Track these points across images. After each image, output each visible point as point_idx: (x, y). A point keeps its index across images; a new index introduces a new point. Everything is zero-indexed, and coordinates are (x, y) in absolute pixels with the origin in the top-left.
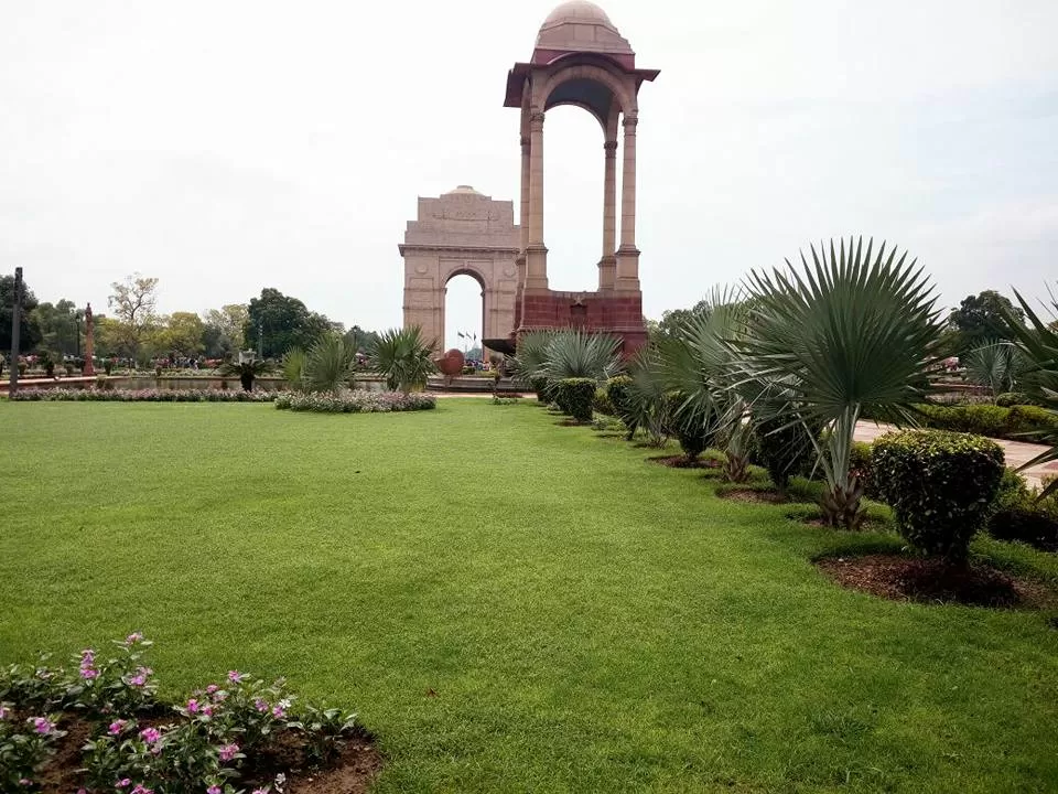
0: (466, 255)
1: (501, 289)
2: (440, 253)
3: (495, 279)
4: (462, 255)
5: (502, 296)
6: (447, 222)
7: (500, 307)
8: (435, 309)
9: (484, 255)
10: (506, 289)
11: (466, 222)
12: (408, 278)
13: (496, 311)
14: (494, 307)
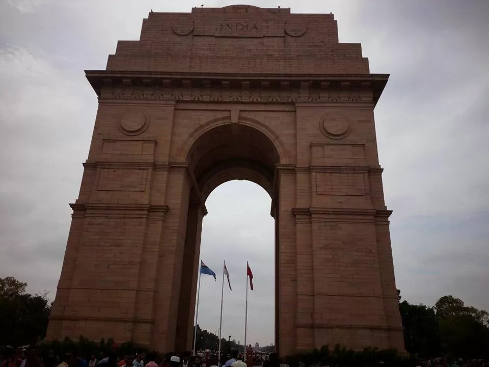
0: (235, 96)
1: (315, 163)
2: (178, 94)
3: (303, 143)
4: (227, 96)
5: (317, 177)
6: (199, 41)
7: (319, 203)
8: (152, 209)
9: (275, 96)
10: (328, 162)
11: (237, 43)
12: (100, 139)
13: (308, 213)
14: (302, 204)
